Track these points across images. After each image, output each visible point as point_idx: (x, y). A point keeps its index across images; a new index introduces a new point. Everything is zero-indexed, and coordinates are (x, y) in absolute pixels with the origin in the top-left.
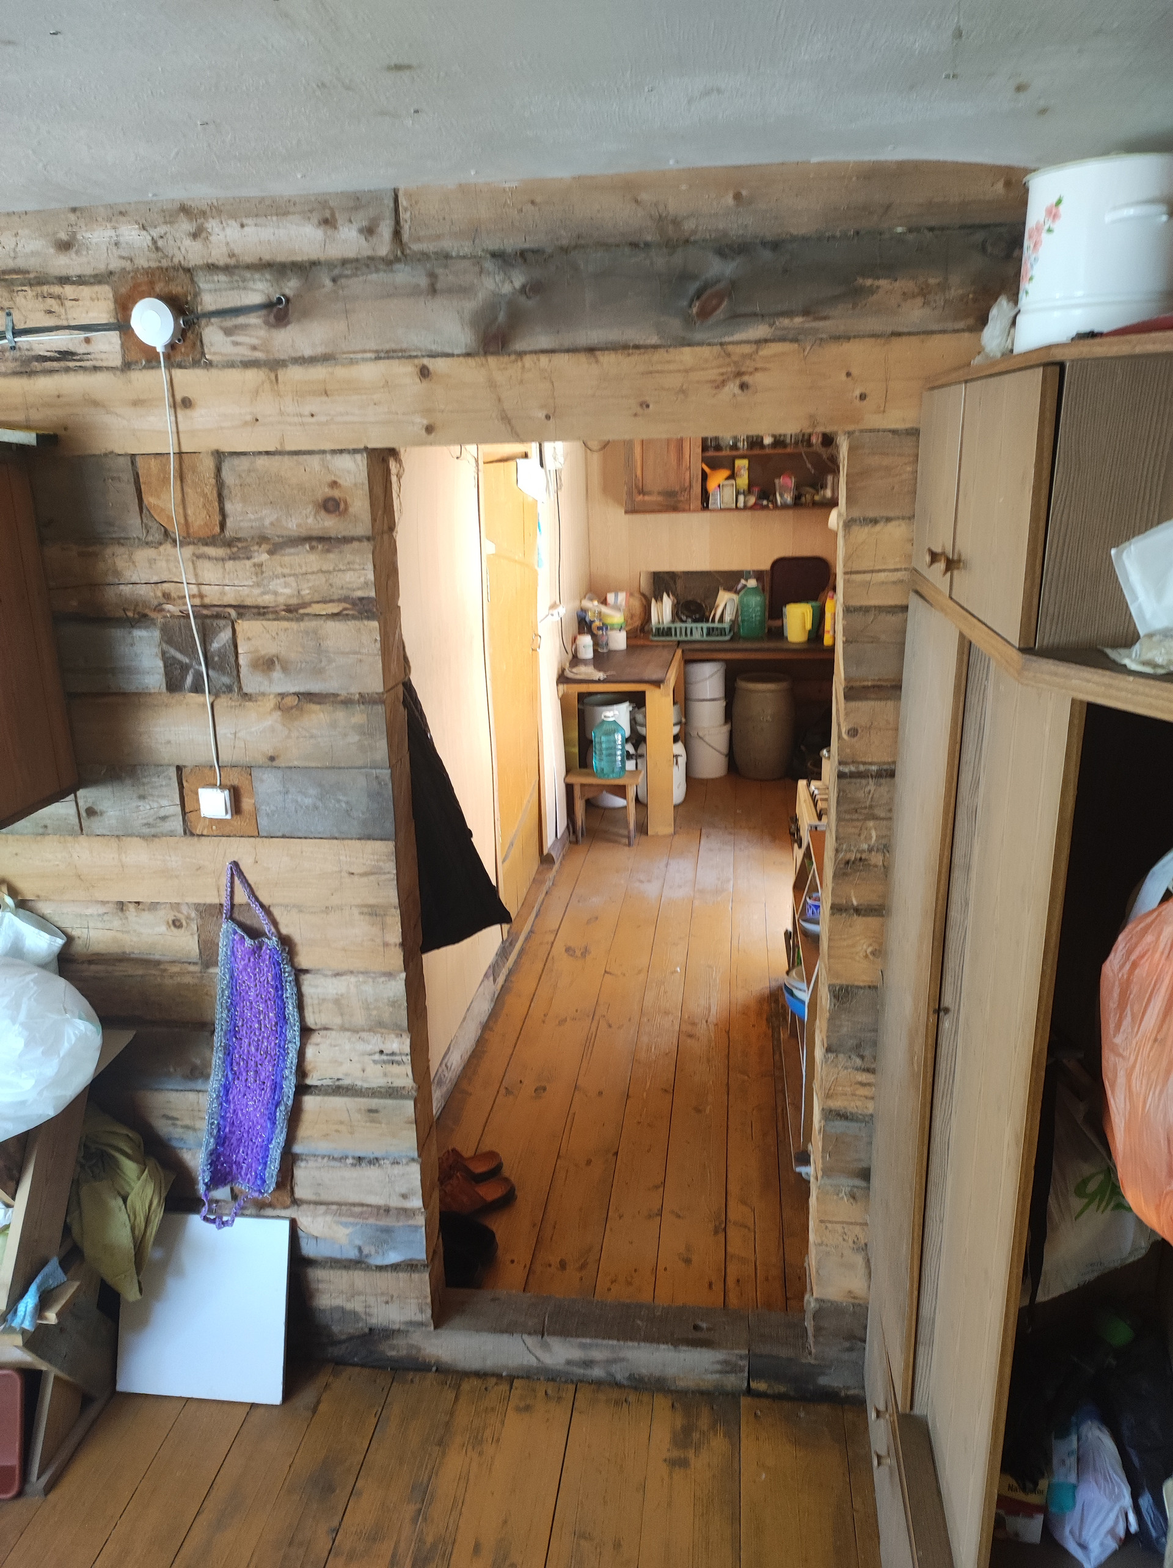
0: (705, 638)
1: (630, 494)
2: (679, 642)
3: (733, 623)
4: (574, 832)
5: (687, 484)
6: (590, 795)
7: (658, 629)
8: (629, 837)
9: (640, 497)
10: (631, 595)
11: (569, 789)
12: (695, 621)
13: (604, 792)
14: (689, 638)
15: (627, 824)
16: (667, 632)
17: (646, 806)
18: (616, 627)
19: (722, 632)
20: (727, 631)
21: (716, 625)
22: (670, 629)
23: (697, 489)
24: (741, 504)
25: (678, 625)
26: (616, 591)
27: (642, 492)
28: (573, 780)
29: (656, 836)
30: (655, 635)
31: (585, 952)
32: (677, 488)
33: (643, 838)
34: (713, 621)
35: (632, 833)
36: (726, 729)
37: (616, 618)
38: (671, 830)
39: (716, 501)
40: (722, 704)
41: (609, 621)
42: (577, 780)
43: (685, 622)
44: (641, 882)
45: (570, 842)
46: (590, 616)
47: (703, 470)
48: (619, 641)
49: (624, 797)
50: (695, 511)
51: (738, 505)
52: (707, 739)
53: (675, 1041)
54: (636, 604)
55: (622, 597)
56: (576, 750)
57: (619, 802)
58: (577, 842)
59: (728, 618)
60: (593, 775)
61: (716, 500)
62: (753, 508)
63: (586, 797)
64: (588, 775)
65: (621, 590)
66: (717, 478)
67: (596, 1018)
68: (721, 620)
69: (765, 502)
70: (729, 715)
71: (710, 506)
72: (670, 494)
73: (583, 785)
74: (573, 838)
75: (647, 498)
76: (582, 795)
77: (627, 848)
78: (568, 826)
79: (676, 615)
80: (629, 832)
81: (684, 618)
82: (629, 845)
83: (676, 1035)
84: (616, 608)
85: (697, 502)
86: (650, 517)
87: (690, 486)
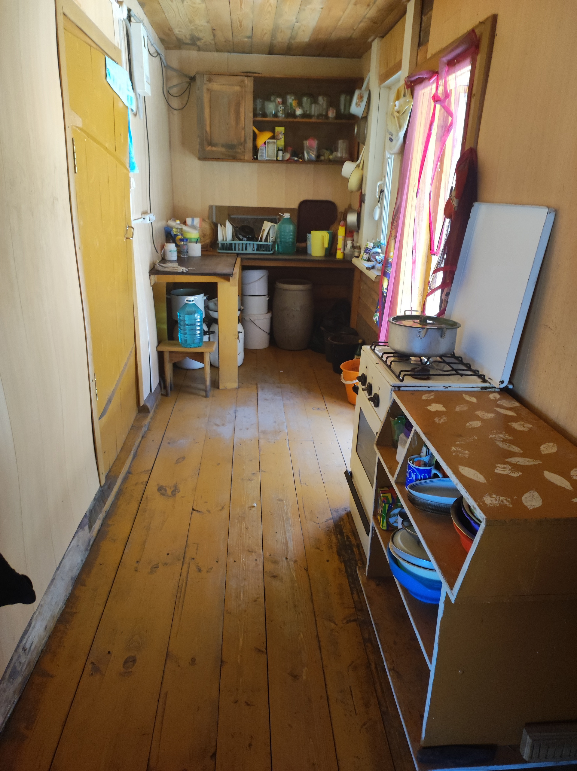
0: (255, 252)
1: (202, 145)
2: (238, 254)
3: (274, 242)
4: (165, 387)
5: (243, 140)
6: (176, 360)
7: (223, 245)
8: (206, 391)
9: (209, 148)
10: (204, 220)
11: (161, 355)
12: (248, 240)
13: (187, 358)
14: (244, 252)
15: (204, 381)
16: (229, 247)
17: (218, 368)
18: (193, 240)
19: (267, 248)
20: (270, 247)
21: (263, 243)
22: (231, 244)
23: (250, 144)
24: (280, 158)
25: (238, 242)
26: (193, 217)
27: (211, 144)
28: (163, 348)
29: (225, 389)
30: (221, 250)
31: (175, 490)
32: (235, 142)
33: (217, 391)
34: (261, 241)
35: (208, 388)
36: (269, 316)
37: (194, 234)
38: (236, 385)
39: (263, 155)
40: (266, 299)
41: (188, 236)
42: (167, 348)
43: (242, 240)
44: (218, 425)
45: (162, 395)
46: (174, 232)
47: (254, 132)
48: (196, 250)
49: (202, 361)
50: (248, 161)
51: (279, 158)
52: (257, 322)
53: (261, 584)
54: (207, 227)
55: (197, 221)
56: (165, 327)
57: (197, 365)
58: (166, 395)
59: (271, 239)
60: (179, 345)
61: (263, 153)
62: (288, 161)
63: (173, 362)
64: (175, 345)
65: (197, 217)
66: (264, 138)
67: (187, 560)
68: (267, 240)
69: (296, 159)
70: (271, 307)
71: (259, 158)
72: (230, 147)
73: (171, 352)
74: (163, 392)
75: (214, 149)
76: (171, 360)
77: (204, 399)
78: (160, 383)
79: (235, 236)
80: (206, 387)
81: (241, 237)
82: (206, 396)
83: (261, 576)
84: (193, 227)
85: (249, 155)
86: (216, 164)
87: (245, 141)
